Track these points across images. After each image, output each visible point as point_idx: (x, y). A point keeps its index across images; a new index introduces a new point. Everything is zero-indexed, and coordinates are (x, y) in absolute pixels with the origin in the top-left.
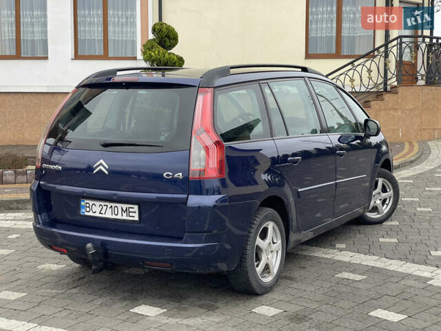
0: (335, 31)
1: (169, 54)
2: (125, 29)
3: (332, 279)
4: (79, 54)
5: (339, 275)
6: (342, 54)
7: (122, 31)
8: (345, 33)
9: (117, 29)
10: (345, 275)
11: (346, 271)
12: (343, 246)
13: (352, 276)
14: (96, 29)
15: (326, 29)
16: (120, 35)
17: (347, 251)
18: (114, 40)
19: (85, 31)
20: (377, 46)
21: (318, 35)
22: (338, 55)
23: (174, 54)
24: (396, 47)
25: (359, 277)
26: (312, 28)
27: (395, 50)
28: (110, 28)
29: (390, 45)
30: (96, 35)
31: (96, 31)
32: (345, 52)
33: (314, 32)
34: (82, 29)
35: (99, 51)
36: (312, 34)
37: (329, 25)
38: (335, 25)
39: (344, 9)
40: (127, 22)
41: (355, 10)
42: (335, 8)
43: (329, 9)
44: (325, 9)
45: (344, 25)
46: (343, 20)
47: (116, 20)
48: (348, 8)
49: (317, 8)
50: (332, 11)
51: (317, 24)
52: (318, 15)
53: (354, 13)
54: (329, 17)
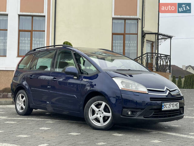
0: (122, 50)
4: (20, 55)
8: (126, 51)
9: (35, 46)
14: (27, 45)
15: (119, 49)
20: (138, 56)
24: (146, 57)
28: (33, 45)
29: (143, 56)
30: (27, 48)
33: (114, 50)
34: (21, 45)
37: (120, 48)
38: (122, 48)
39: (126, 42)
40: (40, 43)
41: (130, 42)
42: (122, 42)
43: (120, 42)
44: (118, 42)
45: (126, 48)
46: (126, 46)
47: (35, 42)
48: (127, 42)
49: (115, 41)
50: (121, 42)
51: (115, 47)
52: (116, 44)
53: (130, 44)
54: (120, 45)
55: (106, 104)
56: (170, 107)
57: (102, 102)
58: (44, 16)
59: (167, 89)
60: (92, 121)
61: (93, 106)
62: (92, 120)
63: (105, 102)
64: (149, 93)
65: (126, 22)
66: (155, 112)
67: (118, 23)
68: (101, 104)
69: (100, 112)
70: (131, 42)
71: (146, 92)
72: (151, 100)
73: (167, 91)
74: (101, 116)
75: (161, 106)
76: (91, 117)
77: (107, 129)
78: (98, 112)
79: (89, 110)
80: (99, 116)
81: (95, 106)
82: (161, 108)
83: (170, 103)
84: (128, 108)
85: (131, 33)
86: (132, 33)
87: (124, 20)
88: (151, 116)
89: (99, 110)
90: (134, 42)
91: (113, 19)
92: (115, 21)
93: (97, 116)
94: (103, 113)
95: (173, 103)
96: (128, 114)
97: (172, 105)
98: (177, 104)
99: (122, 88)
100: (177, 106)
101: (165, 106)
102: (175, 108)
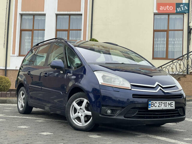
0: (165, 49)
6: (168, 58)
8: (170, 50)
15: (161, 47)
21: (158, 50)
22: (167, 58)
26: (155, 47)
29: (189, 54)
32: (170, 57)
36: (156, 50)
37: (163, 46)
38: (165, 46)
39: (169, 39)
41: (174, 40)
42: (165, 39)
45: (169, 46)
46: (169, 44)
48: (171, 39)
49: (158, 39)
51: (158, 46)
52: (158, 42)
53: (174, 42)
54: (163, 43)
55: (87, 102)
56: (160, 106)
57: (83, 99)
58: (81, 15)
59: (158, 84)
60: (73, 121)
61: (75, 104)
62: (74, 119)
63: (86, 99)
64: (132, 89)
65: (170, 17)
66: (139, 111)
67: (160, 19)
68: (83, 102)
69: (82, 111)
70: (176, 39)
71: (129, 88)
72: (133, 97)
73: (159, 87)
74: (82, 115)
75: (147, 104)
76: (72, 115)
77: (88, 130)
78: (79, 110)
79: (70, 108)
80: (80, 115)
81: (77, 103)
82: (147, 107)
83: (160, 102)
84: (106, 106)
85: (175, 29)
86: (177, 29)
87: (168, 15)
88: (134, 116)
89: (81, 108)
90: (179, 39)
91: (154, 14)
92: (156, 16)
93: (78, 115)
94: (84, 111)
95: (165, 102)
96: (106, 113)
97: (163, 105)
98: (172, 103)
99: (102, 83)
100: (172, 105)
101: (153, 104)
102: (168, 107)
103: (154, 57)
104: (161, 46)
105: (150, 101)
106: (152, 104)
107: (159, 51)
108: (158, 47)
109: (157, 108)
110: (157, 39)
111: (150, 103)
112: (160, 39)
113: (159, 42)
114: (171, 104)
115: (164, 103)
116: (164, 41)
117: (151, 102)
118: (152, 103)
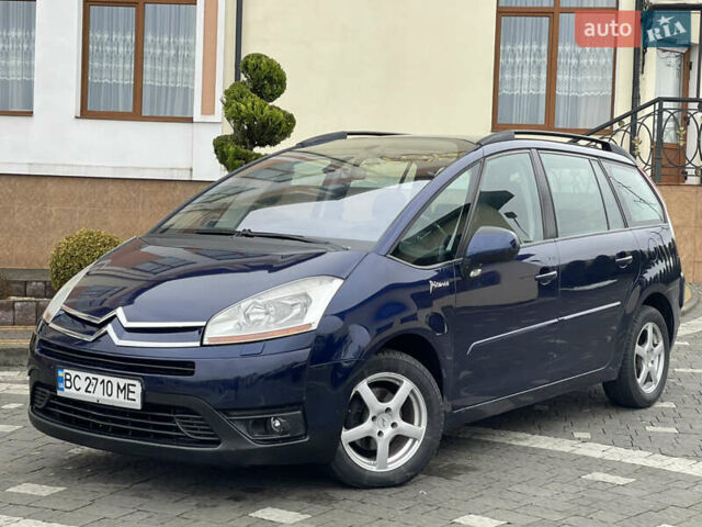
0: (543, 87)
1: (271, 108)
2: (172, 68)
3: (578, 481)
4: (89, 109)
5: (589, 476)
7: (168, 72)
8: (561, 91)
9: (158, 68)
10: (599, 476)
11: (598, 471)
12: (587, 435)
13: (610, 478)
14: (121, 65)
15: (528, 84)
16: (164, 79)
17: (596, 442)
18: (153, 87)
19: (100, 70)
20: (615, 116)
21: (515, 93)
23: (279, 109)
24: (652, 117)
25: (622, 481)
26: (504, 79)
27: (649, 122)
28: (147, 66)
29: (640, 114)
30: (121, 77)
31: (121, 70)
32: (562, 122)
33: (508, 86)
34: (96, 64)
35: (125, 105)
36: (504, 91)
37: (534, 76)
38: (544, 76)
39: (560, 48)
40: (177, 55)
41: (579, 51)
42: (544, 47)
43: (535, 47)
44: (527, 47)
45: (559, 77)
46: (560, 67)
47: (158, 51)
48: (567, 49)
49: (513, 45)
50: (540, 51)
51: (513, 73)
52: (514, 57)
53: (578, 57)
54: (534, 62)
56: (91, 389)
70: (588, 49)
83: (91, 376)
85: (585, 5)
86: (591, 5)
90: (598, 50)
95: (107, 379)
97: (100, 387)
100: (131, 396)
101: (70, 380)
102: (118, 400)
103: (499, 122)
104: (526, 76)
105: (62, 369)
106: (66, 380)
107: (520, 97)
108: (513, 80)
109: (82, 395)
110: (508, 47)
111: (61, 374)
112: (521, 48)
113: (518, 60)
114: (129, 391)
115: (103, 381)
116: (540, 57)
117: (66, 371)
118: (68, 377)
